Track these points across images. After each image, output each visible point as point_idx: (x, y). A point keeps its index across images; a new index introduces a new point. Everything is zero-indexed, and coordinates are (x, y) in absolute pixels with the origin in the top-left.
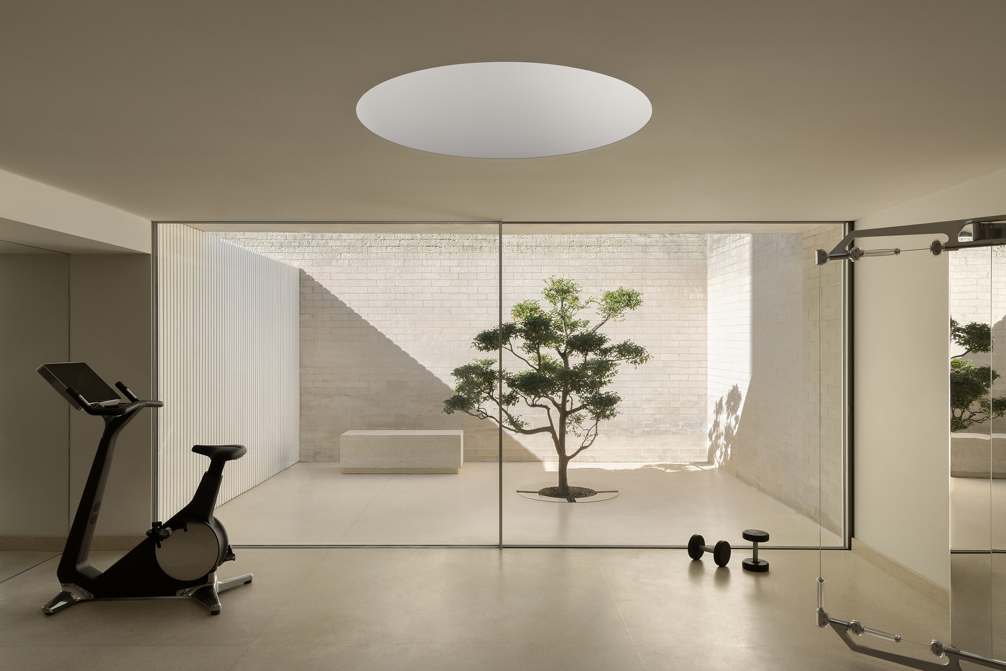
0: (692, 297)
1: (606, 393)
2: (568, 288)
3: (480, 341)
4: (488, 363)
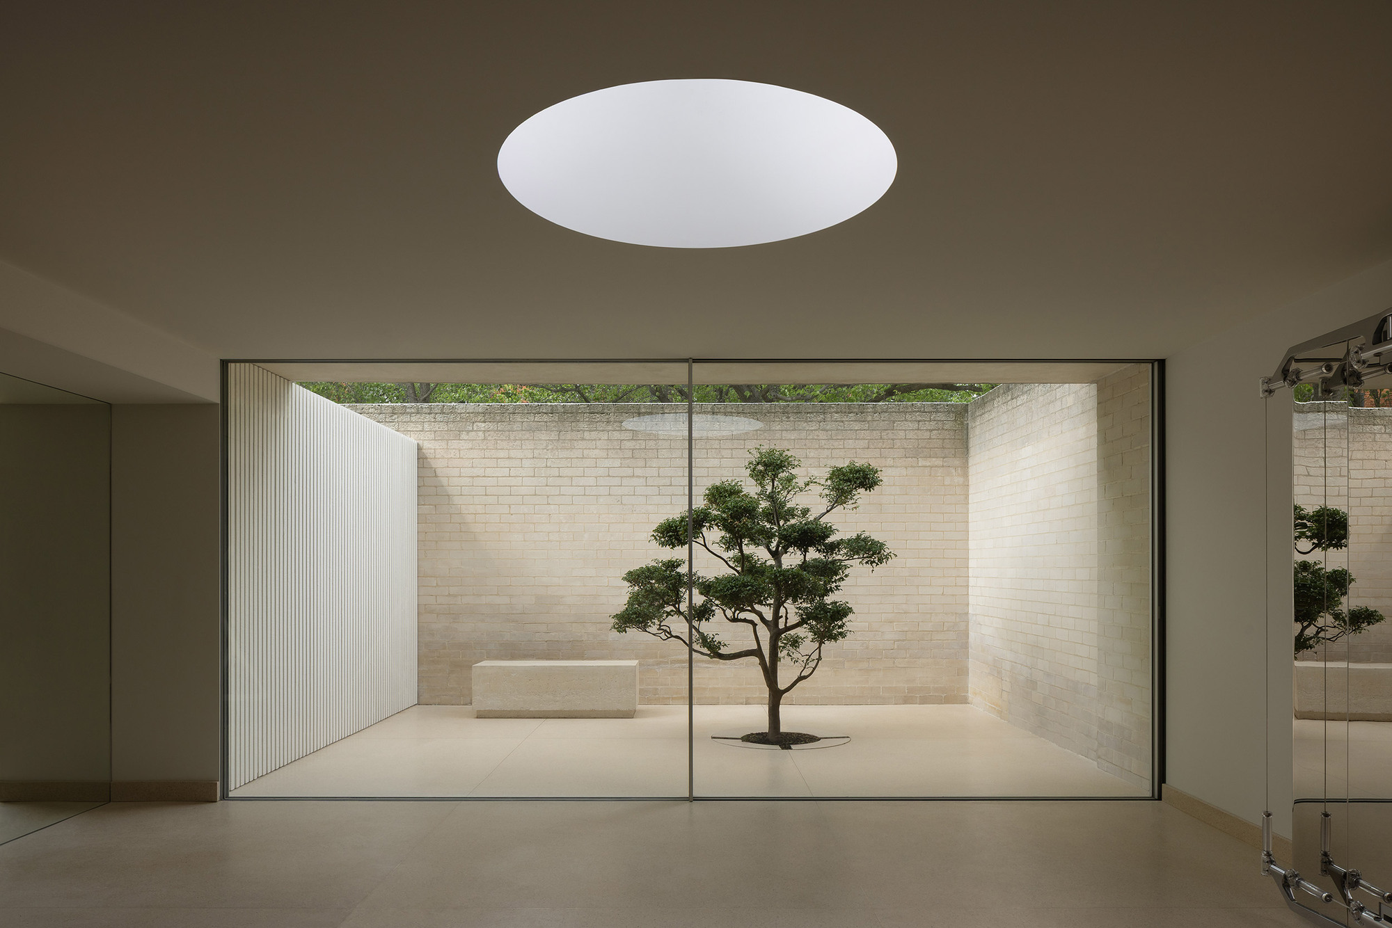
0: (947, 481)
1: (832, 603)
2: (782, 461)
3: (662, 533)
4: (672, 565)
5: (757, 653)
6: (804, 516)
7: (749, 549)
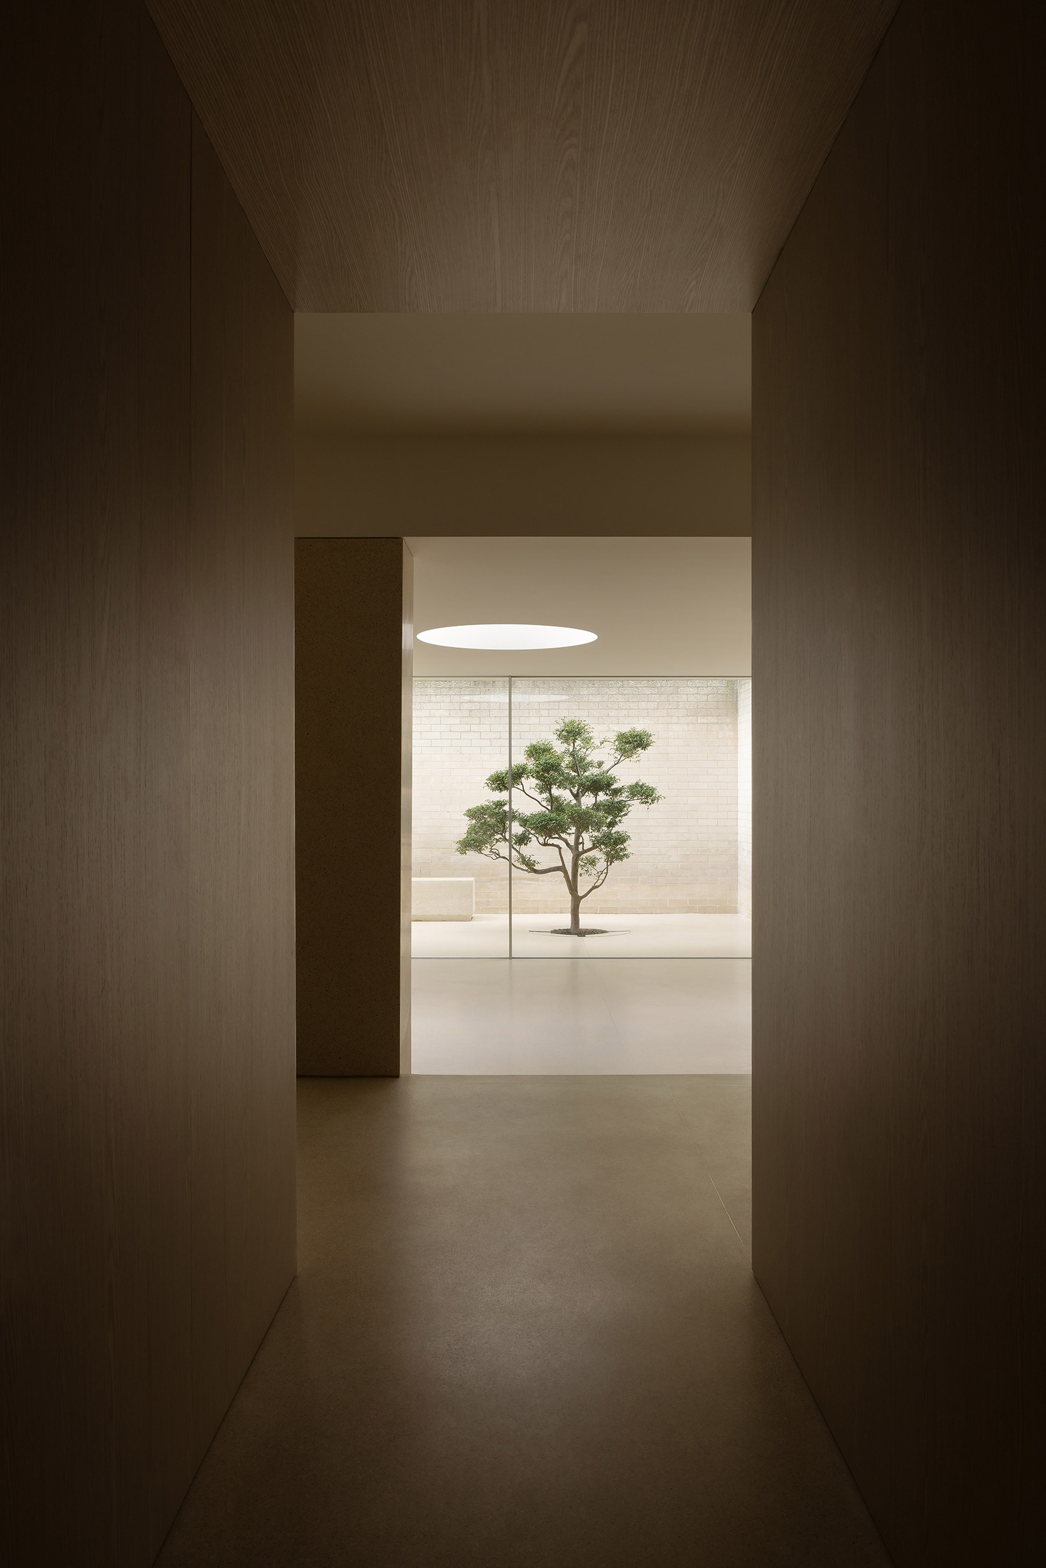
1: (616, 833)
2: (579, 730)
3: (493, 781)
4: (500, 804)
5: (562, 868)
6: (599, 767)
7: (555, 791)
